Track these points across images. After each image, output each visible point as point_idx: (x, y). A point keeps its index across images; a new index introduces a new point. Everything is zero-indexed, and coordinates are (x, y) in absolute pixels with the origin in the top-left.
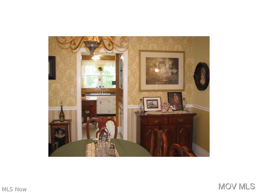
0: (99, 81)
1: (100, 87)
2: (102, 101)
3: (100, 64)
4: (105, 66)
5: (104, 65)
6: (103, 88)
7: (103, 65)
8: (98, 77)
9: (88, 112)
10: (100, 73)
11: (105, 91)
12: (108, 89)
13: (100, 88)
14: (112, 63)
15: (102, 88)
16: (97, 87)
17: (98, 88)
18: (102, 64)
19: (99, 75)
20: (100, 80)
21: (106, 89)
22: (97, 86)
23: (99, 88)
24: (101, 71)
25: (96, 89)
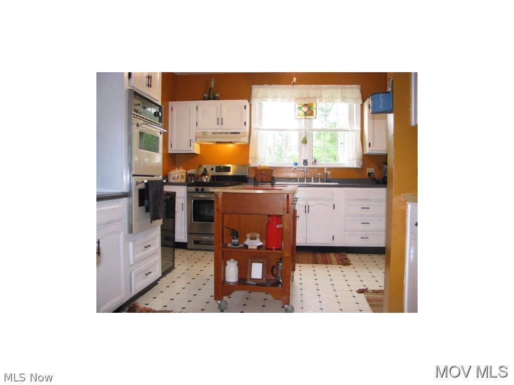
0: (303, 145)
1: (305, 162)
2: (311, 203)
3: (305, 95)
4: (321, 101)
5: (318, 99)
6: (314, 166)
7: (316, 98)
8: (300, 134)
9: (258, 243)
10: (306, 123)
11: (319, 174)
12: (328, 169)
13: (305, 167)
14: (342, 92)
15: (310, 165)
16: (296, 164)
17: (299, 166)
18: (311, 96)
19: (303, 128)
20: (305, 141)
21: (323, 169)
22: (297, 161)
23: (303, 166)
24: (307, 117)
25: (292, 168)
